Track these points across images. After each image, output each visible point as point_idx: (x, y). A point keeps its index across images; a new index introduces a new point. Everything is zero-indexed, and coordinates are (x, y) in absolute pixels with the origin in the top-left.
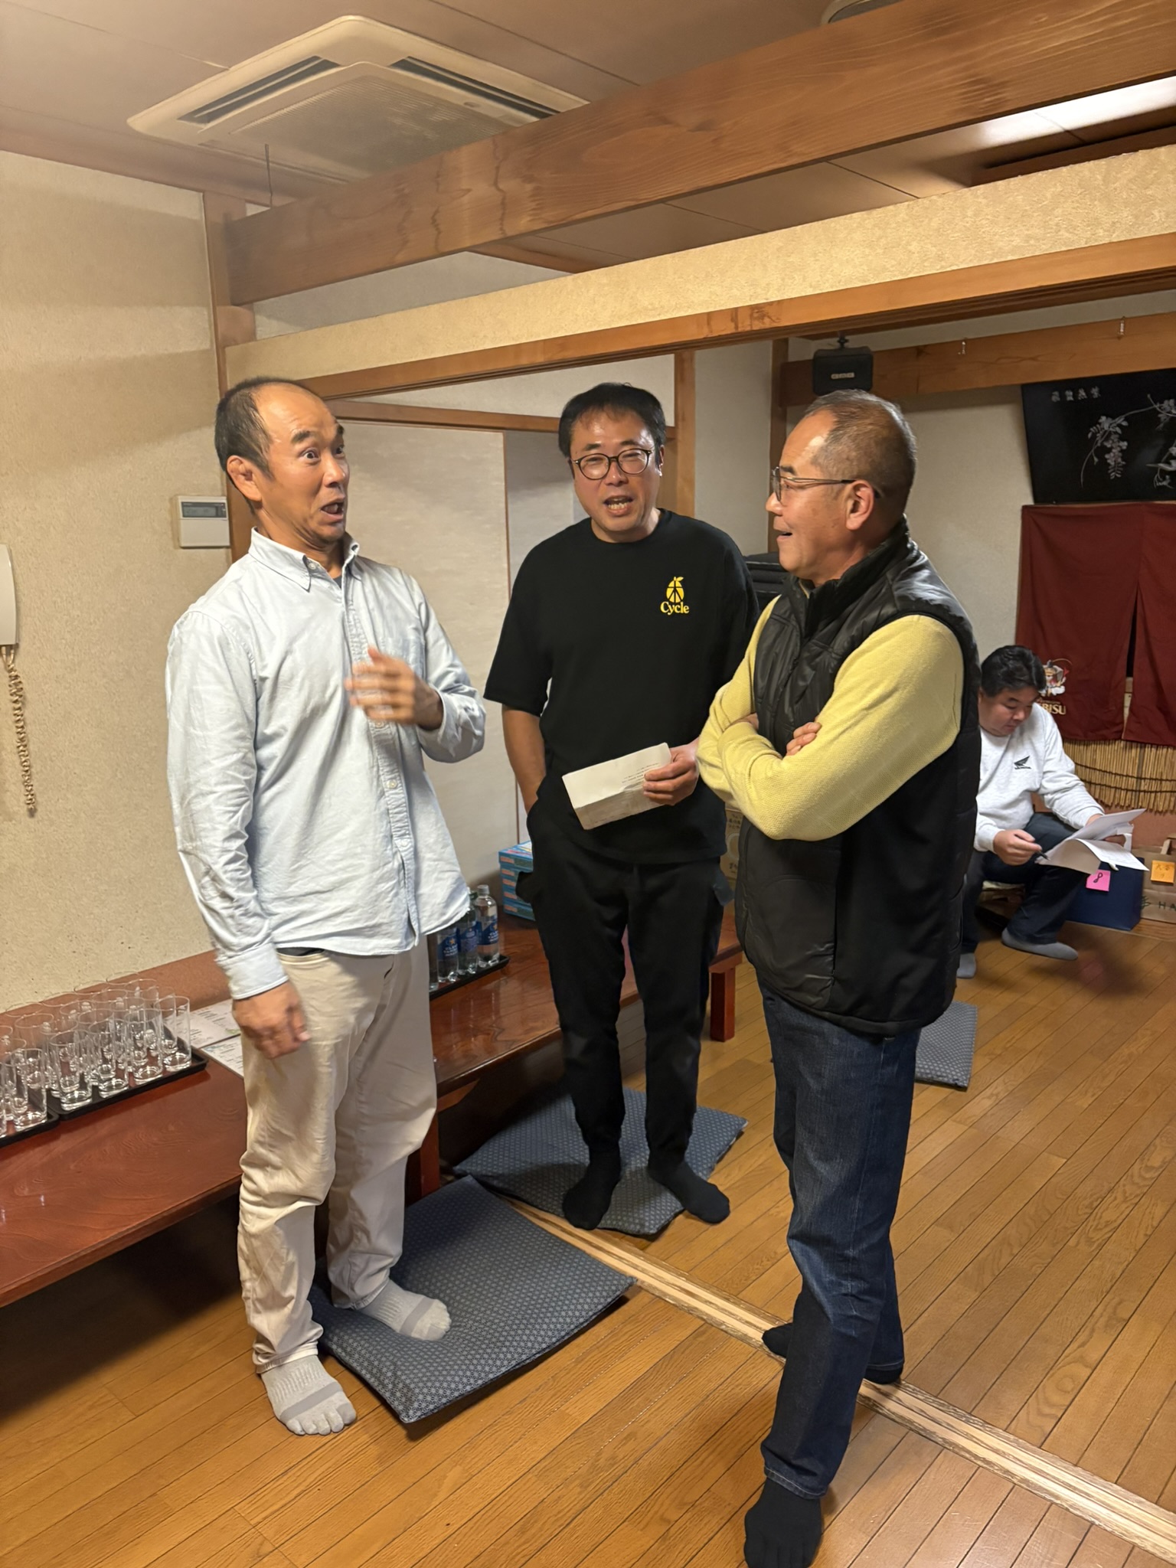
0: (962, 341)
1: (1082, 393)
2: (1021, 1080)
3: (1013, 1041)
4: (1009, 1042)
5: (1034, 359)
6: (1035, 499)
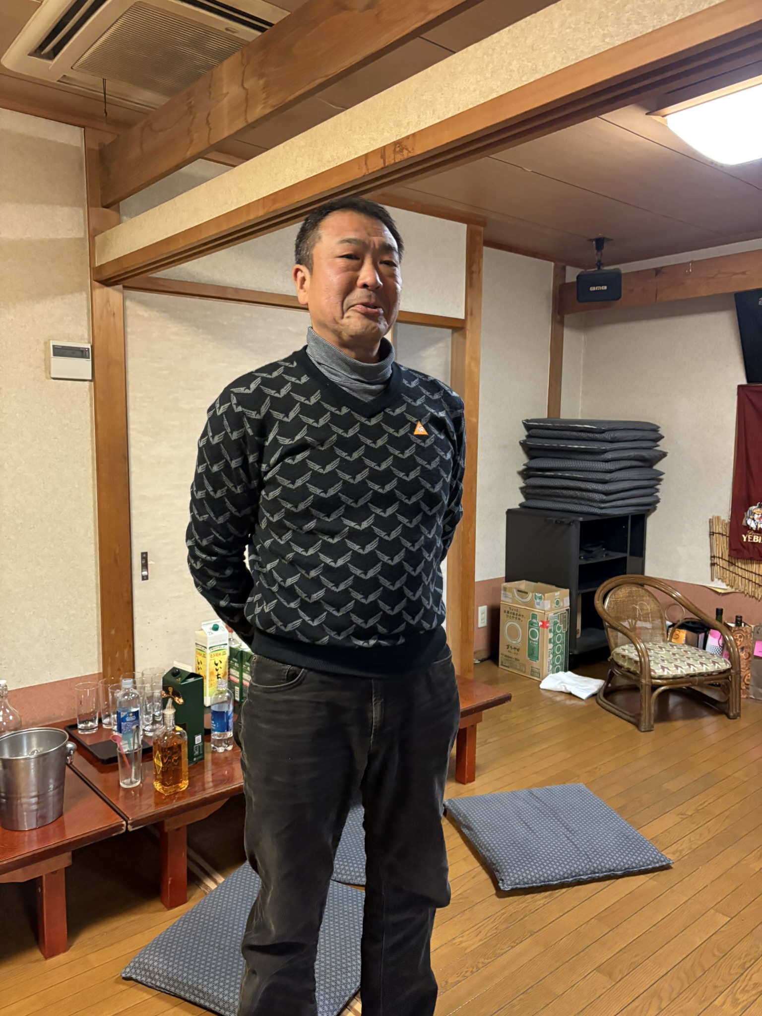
0: (689, 263)
2: (705, 840)
3: (706, 804)
4: (701, 805)
5: (744, 273)
6: (748, 380)
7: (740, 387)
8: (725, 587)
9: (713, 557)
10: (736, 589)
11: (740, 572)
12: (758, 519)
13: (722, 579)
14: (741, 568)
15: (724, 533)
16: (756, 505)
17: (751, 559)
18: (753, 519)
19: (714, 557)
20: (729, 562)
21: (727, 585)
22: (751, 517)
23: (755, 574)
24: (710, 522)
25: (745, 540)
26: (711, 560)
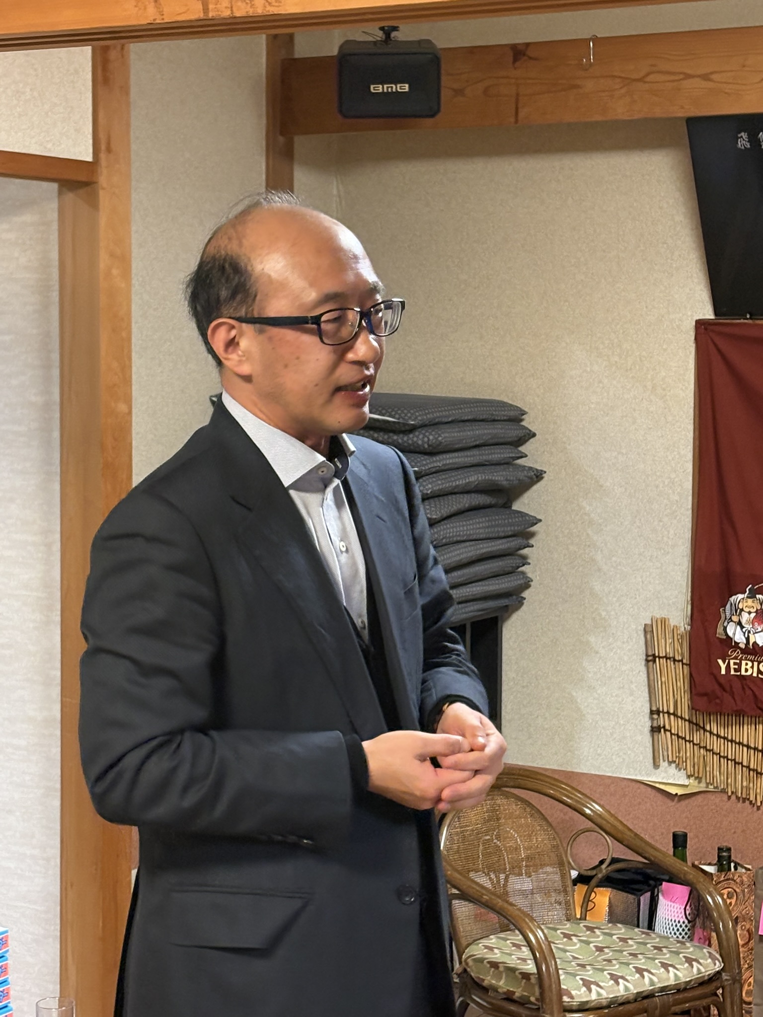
0: (588, 40)
5: (706, 77)
6: (717, 310)
7: (700, 325)
8: (686, 782)
9: (655, 712)
10: (707, 784)
11: (716, 745)
12: (748, 622)
13: (678, 763)
14: (718, 736)
15: (678, 658)
16: (744, 592)
17: (739, 715)
18: (739, 623)
19: (658, 712)
20: (690, 721)
21: (689, 777)
22: (735, 618)
23: (748, 747)
24: (645, 632)
25: (723, 672)
26: (652, 719)
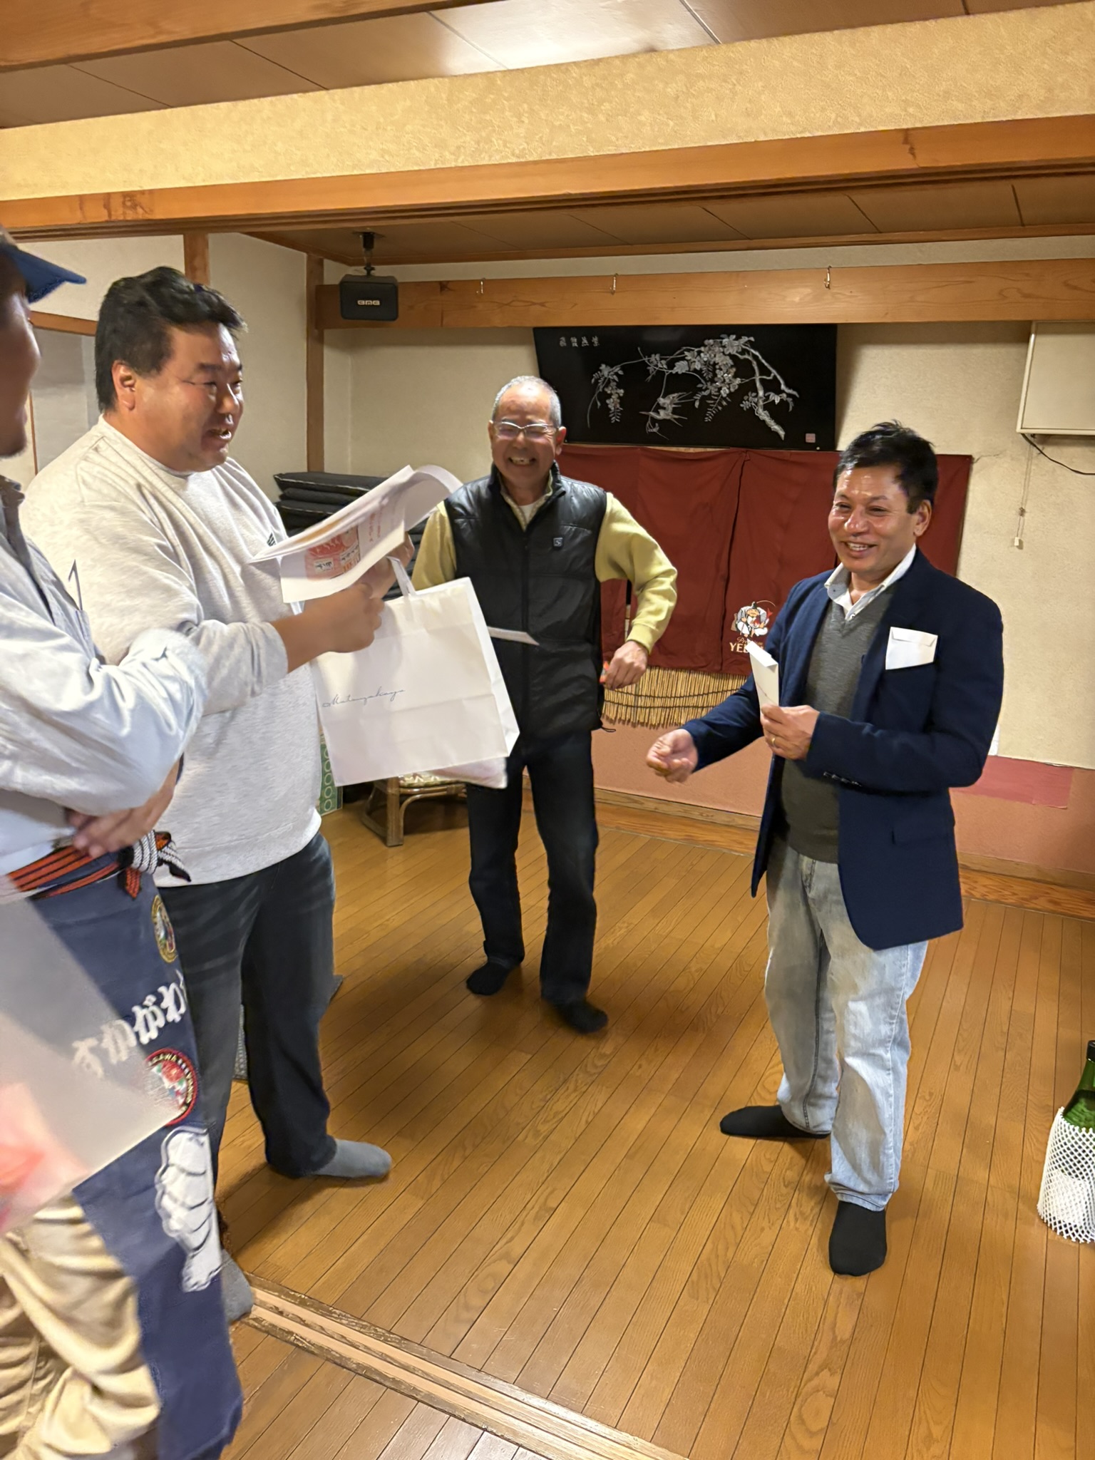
0: (480, 281)
1: (585, 341)
5: (542, 305)
